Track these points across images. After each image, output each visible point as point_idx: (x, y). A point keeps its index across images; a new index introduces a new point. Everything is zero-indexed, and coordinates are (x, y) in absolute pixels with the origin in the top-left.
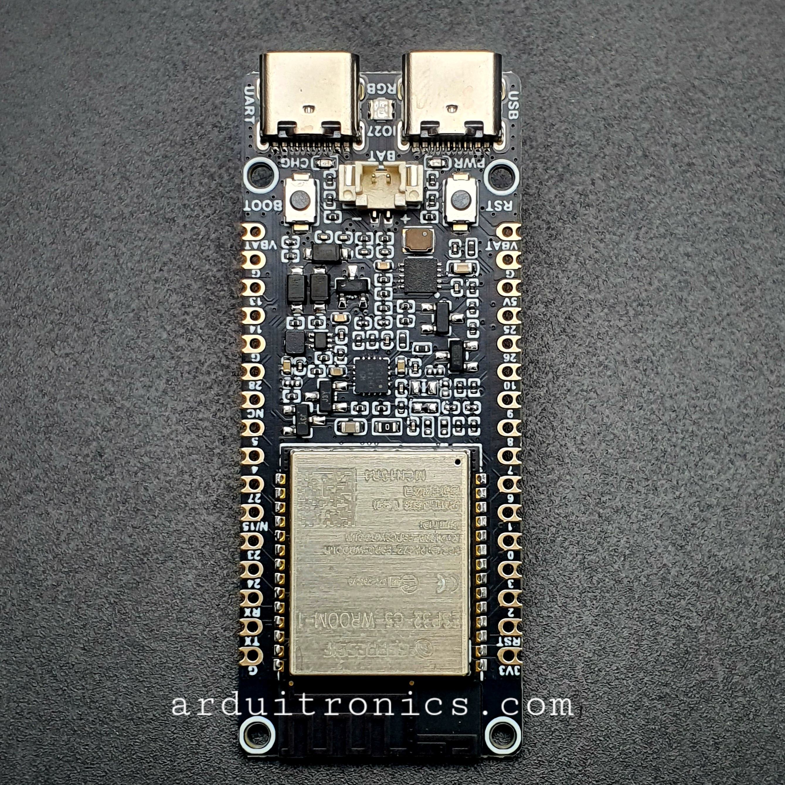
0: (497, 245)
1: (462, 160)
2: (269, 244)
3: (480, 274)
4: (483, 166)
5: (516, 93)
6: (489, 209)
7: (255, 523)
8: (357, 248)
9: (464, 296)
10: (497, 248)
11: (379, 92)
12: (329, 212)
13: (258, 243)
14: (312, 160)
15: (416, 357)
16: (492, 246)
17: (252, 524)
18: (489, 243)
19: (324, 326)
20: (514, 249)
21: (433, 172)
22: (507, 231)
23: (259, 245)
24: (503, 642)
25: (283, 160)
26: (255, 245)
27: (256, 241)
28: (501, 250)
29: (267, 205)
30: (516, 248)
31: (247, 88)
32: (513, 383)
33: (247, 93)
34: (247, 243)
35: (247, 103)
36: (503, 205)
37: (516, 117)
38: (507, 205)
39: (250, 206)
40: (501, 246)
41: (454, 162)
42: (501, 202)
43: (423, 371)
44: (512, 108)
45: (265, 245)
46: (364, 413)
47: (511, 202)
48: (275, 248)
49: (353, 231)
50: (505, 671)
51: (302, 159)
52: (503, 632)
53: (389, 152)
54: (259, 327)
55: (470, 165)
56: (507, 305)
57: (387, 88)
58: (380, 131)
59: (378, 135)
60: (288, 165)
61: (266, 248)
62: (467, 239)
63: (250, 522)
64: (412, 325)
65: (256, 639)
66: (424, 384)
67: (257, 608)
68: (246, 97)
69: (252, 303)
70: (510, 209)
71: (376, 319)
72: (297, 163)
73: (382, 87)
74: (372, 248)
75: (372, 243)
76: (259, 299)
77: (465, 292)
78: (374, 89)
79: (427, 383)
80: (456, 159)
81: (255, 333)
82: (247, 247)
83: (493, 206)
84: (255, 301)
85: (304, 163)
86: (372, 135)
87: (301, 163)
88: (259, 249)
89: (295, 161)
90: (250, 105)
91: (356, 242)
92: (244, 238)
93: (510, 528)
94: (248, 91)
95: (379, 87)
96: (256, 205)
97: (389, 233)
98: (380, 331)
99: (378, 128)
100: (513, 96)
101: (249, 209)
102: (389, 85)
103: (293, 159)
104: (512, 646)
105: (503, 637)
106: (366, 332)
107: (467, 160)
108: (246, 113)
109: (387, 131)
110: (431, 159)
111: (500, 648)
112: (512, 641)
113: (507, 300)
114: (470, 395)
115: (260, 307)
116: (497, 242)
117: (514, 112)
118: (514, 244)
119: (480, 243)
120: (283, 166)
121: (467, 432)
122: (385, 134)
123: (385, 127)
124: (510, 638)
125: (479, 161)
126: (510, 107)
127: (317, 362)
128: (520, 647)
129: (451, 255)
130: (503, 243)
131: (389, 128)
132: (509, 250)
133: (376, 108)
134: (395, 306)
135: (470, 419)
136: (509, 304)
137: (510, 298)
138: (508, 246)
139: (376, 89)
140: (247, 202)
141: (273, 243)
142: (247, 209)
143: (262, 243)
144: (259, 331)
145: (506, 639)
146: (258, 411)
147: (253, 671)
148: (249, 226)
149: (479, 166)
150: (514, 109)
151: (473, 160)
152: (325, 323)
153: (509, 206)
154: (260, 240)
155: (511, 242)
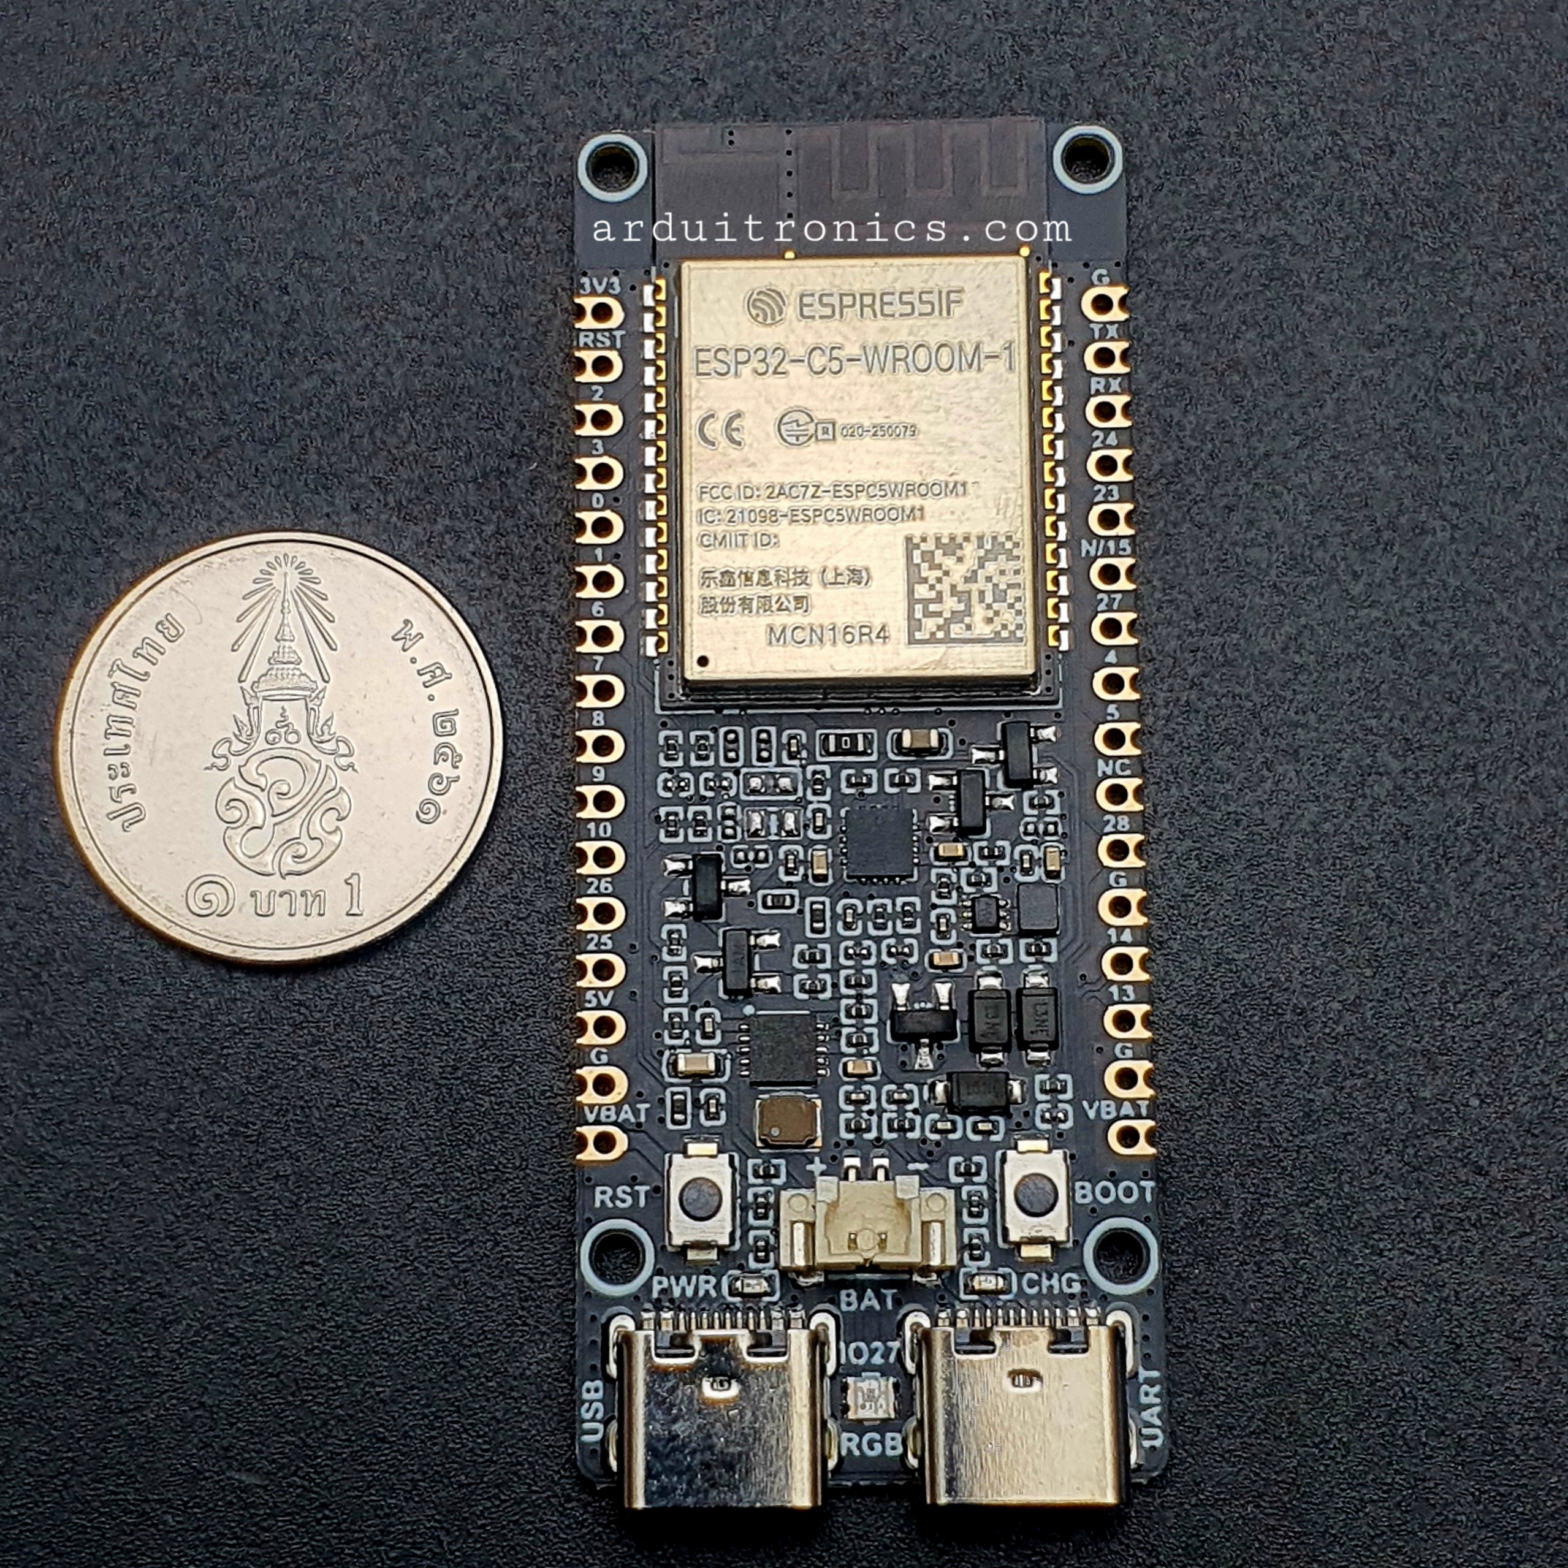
0: (627, 1114)
1: (701, 1293)
2: (1098, 1111)
3: (661, 1053)
4: (656, 1279)
5: (587, 1438)
6: (642, 1189)
7: (1106, 554)
8: (916, 1104)
9: (694, 1009)
10: (626, 1107)
11: (877, 1436)
12: (976, 1179)
13: (1123, 1112)
14: (1015, 1288)
15: (790, 885)
16: (636, 1113)
17: (1112, 552)
18: (643, 1119)
19: (979, 943)
20: (591, 1107)
21: (760, 1266)
22: (605, 1143)
23: (1118, 1110)
24: (613, 338)
25: (1077, 1288)
26: (1127, 1109)
27: (1127, 1117)
28: (619, 1106)
29: (1106, 1193)
30: (586, 1109)
31: (1158, 1443)
32: (593, 835)
33: (1158, 1432)
34: (1144, 1112)
35: (1157, 1409)
36: (614, 1198)
37: (588, 1384)
38: (606, 1198)
39: (1142, 1190)
40: (618, 1114)
41: (718, 1287)
42: (618, 1203)
43: (776, 855)
44: (595, 1405)
45: (1108, 1109)
46: (895, 771)
47: (598, 1204)
48: (1085, 1104)
49: (924, 1141)
50: (610, 285)
51: (1035, 1290)
52: (613, 356)
53: (853, 1308)
54: (1114, 940)
55: (684, 1279)
56: (605, 990)
57: (859, 1447)
58: (872, 1353)
59: (877, 1344)
60: (1064, 1279)
61: (1104, 1103)
62: (688, 1126)
63: (1117, 555)
64: (799, 948)
65: (1097, 336)
66: (774, 830)
67: (1098, 393)
68: (1158, 1422)
69: (1129, 989)
70: (599, 1189)
71: (872, 961)
72: (1045, 1283)
73: (872, 1449)
74: (885, 1105)
75: (886, 1116)
76: (1116, 998)
77: (691, 1016)
78: (889, 1443)
79: (768, 834)
80: (713, 1293)
81: (1121, 929)
82: (1143, 1104)
83: (635, 1195)
84: (1123, 993)
85: (1031, 1284)
86: (890, 1344)
87: (1039, 1283)
88: (1119, 1102)
89: (1051, 1287)
90: (1150, 1406)
91: (918, 1119)
92: (1151, 1123)
93: (599, 552)
94: (1155, 1437)
95: (878, 1447)
96: (1128, 1192)
97: (851, 1136)
98: (865, 935)
99: (877, 1360)
100: (595, 1432)
101: (1143, 1183)
102: (857, 1453)
103: (1056, 1291)
104: (595, 331)
105: (612, 347)
106: (895, 934)
107: (689, 1292)
108: (1157, 1389)
109: (858, 1354)
110: (766, 1294)
111: (618, 328)
112: (595, 340)
113: (605, 1002)
114: (680, 810)
115: (1113, 982)
116: (627, 1120)
117: (592, 1395)
118: (591, 1118)
119: (662, 1120)
120: (1074, 1276)
121: (686, 737)
122: (862, 1345)
123: (862, 1362)
124: (599, 345)
125: (663, 1291)
126: (600, 1405)
127: (993, 871)
128: (580, 330)
129: (722, 1093)
130: (613, 1118)
131: (854, 1360)
132: (601, 1106)
133: (882, 1401)
134: (835, 986)
135: (680, 763)
136: (600, 993)
137: (599, 1007)
138: (604, 1113)
139: (882, 1442)
140: (1149, 1198)
141: (1092, 1114)
142: (1149, 1185)
143: (1114, 1115)
144: (1112, 932)
145: (608, 343)
146: (1109, 772)
147: (1100, 277)
148: (1143, 1148)
149: (665, 1280)
150: (591, 1402)
151: (677, 1292)
152: (978, 950)
153: (601, 1196)
154: (1118, 1118)
155: (597, 1122)
